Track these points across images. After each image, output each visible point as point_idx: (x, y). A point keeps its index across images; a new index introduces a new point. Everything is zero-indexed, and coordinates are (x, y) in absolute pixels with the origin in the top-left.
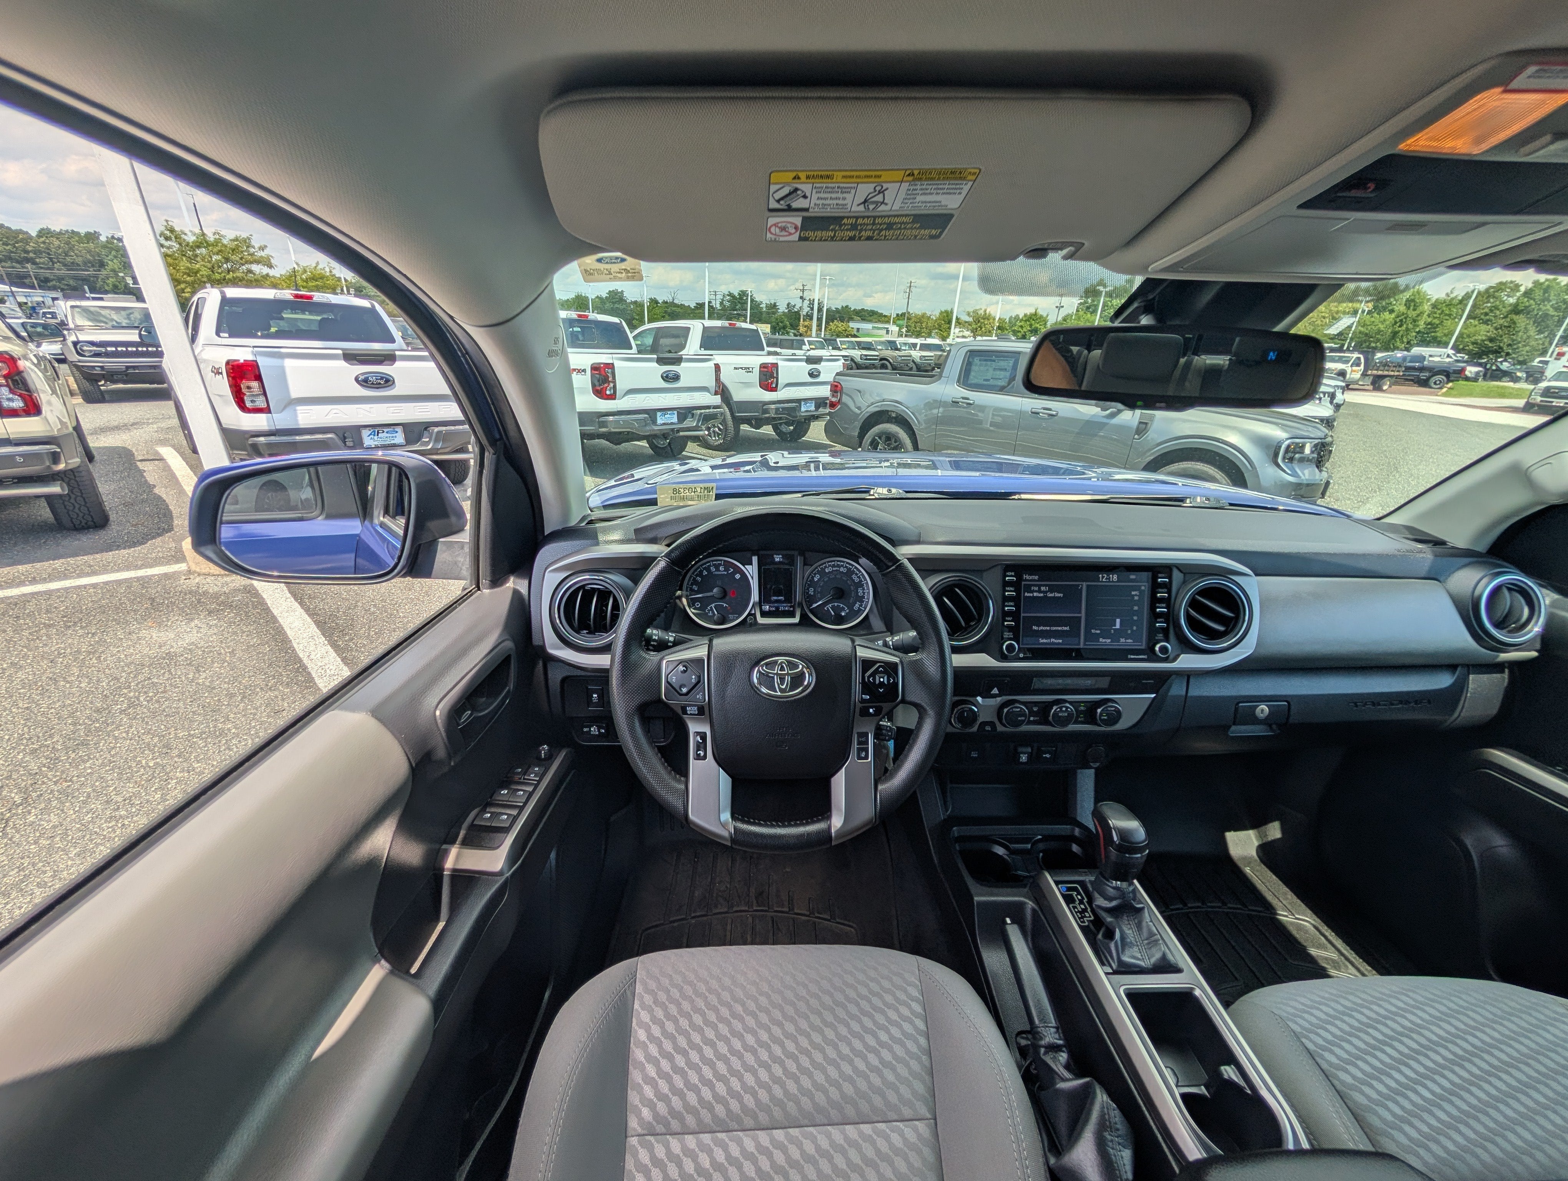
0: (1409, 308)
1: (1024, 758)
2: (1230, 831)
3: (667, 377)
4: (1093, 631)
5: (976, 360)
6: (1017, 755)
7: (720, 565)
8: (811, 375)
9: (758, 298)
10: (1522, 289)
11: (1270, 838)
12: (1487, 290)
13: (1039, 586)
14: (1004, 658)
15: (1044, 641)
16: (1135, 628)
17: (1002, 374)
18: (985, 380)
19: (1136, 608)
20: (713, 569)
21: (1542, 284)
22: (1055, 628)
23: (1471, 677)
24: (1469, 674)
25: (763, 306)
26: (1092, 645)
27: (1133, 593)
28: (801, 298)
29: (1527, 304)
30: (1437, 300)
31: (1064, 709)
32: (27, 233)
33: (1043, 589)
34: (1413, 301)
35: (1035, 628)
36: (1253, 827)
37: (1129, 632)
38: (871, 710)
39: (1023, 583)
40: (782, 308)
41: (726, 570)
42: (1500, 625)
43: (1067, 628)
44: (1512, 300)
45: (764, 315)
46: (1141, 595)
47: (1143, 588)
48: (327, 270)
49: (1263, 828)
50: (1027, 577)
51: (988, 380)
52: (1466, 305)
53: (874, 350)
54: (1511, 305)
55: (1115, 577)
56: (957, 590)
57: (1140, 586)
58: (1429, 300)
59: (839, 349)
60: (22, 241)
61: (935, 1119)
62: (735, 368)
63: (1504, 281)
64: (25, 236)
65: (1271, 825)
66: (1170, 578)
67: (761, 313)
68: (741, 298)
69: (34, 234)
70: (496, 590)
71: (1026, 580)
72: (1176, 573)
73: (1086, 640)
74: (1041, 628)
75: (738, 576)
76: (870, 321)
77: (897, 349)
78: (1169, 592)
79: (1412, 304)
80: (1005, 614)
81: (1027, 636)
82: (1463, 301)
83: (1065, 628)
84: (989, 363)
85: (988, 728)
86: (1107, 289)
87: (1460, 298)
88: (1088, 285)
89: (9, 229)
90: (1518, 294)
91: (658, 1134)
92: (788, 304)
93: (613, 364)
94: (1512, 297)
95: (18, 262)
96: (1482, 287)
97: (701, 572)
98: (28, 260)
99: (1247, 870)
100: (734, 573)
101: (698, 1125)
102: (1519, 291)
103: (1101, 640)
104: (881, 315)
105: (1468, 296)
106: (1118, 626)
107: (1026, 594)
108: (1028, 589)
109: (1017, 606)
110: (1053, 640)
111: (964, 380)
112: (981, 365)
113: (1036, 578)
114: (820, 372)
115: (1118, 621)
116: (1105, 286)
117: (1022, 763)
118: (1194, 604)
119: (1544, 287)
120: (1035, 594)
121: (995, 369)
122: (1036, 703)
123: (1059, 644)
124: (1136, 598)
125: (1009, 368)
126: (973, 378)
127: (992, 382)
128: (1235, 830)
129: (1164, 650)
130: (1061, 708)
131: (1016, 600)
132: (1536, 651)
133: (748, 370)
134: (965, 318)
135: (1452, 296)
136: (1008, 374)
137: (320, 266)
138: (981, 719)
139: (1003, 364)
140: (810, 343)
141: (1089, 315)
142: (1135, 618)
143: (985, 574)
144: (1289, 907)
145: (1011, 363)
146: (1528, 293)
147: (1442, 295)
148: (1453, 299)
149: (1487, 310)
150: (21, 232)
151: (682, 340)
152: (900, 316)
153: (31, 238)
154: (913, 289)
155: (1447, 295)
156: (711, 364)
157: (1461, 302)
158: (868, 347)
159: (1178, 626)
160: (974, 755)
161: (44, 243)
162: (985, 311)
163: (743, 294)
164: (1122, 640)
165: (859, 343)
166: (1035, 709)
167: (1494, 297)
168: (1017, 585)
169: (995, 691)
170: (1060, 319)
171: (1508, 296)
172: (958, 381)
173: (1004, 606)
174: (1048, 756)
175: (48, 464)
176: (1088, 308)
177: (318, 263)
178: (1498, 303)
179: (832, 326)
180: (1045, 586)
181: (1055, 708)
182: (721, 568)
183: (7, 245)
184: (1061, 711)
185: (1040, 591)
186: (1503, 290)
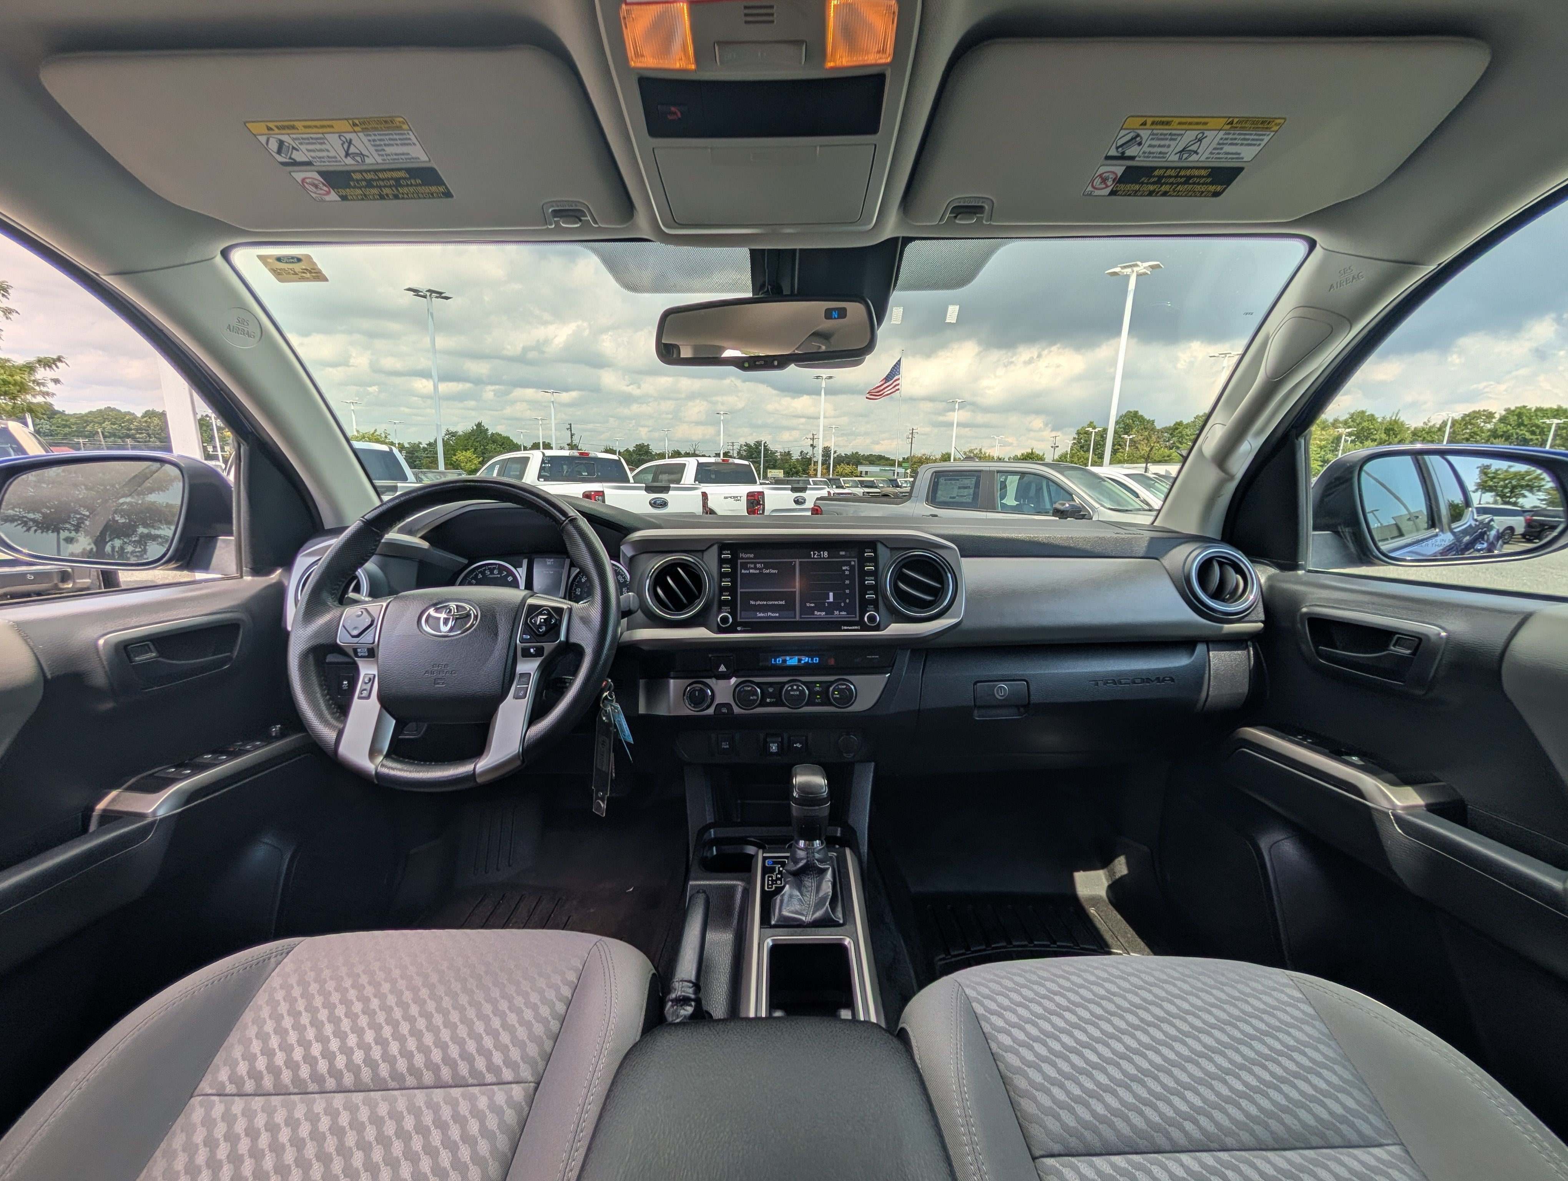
0: (1389, 435)
1: (774, 748)
2: (1078, 870)
3: (655, 503)
4: (808, 605)
5: (942, 480)
6: (766, 747)
7: (494, 568)
8: (797, 502)
9: (772, 447)
10: (1497, 416)
11: (1118, 876)
12: (1463, 419)
13: (755, 563)
14: (721, 630)
15: (762, 615)
16: (847, 601)
17: (965, 492)
18: (951, 498)
19: (847, 582)
20: (488, 572)
21: (1513, 411)
22: (771, 603)
23: (1211, 653)
24: (1208, 651)
25: (778, 454)
26: (807, 618)
27: (844, 568)
28: (812, 445)
29: (1505, 429)
30: (1415, 428)
31: (795, 687)
32: (133, 414)
33: (758, 566)
34: (1393, 430)
35: (752, 602)
36: (1103, 867)
37: (843, 605)
38: (532, 650)
39: (739, 561)
40: (796, 456)
41: (500, 573)
42: (1217, 595)
43: (783, 603)
44: (1489, 426)
45: (778, 462)
46: (852, 568)
47: (853, 563)
48: (383, 435)
49: (1111, 866)
50: (744, 555)
51: (954, 498)
52: (1444, 432)
53: (876, 487)
54: (1489, 430)
55: (826, 554)
56: (679, 569)
57: (850, 562)
58: (1408, 428)
59: (842, 487)
60: (128, 421)
61: (538, 1084)
62: (726, 498)
63: (1477, 410)
64: (131, 417)
65: (1116, 861)
66: (875, 551)
67: (776, 461)
68: (757, 448)
69: (139, 415)
70: (256, 578)
71: (742, 558)
72: (880, 548)
73: (801, 615)
74: (758, 603)
75: (510, 579)
76: (879, 465)
77: (898, 486)
78: (876, 566)
79: (1391, 432)
80: (722, 590)
81: (746, 611)
82: (1441, 429)
83: (781, 603)
84: (953, 482)
85: (724, 710)
86: (1097, 430)
87: (1438, 426)
88: (1079, 428)
89: (119, 411)
90: (1494, 420)
91: (226, 1095)
92: (802, 452)
93: (603, 492)
94: (1489, 423)
95: (120, 437)
96: (1458, 416)
97: (477, 575)
98: (128, 436)
99: (1092, 911)
100: (507, 576)
101: (274, 1086)
102: (1494, 418)
103: (816, 613)
104: (888, 459)
105: (1444, 424)
106: (831, 600)
107: (743, 571)
108: (744, 566)
109: (734, 582)
110: (770, 614)
111: (932, 498)
112: (946, 484)
113: (752, 556)
114: (805, 500)
115: (831, 594)
116: (1094, 428)
117: (772, 754)
118: (899, 576)
119: (1516, 413)
120: (751, 571)
121: (959, 488)
122: (771, 684)
123: (775, 617)
124: (847, 573)
125: (973, 486)
126: (941, 496)
127: (957, 499)
128: (1085, 870)
129: (872, 619)
130: (792, 687)
131: (733, 576)
132: (1262, 622)
133: (736, 498)
134: (958, 456)
135: (1431, 424)
136: (971, 491)
137: (377, 433)
138: (718, 701)
139: (967, 482)
140: (815, 483)
141: (1082, 453)
142: (847, 591)
143: (705, 554)
144: (1126, 945)
145: (974, 480)
146: (1503, 420)
147: (1420, 425)
148: (1431, 427)
149: (1467, 436)
150: (129, 413)
151: (679, 475)
152: (905, 460)
153: (136, 417)
154: (915, 435)
155: (1425, 423)
156: (698, 493)
157: (1440, 429)
158: (871, 485)
159: (885, 597)
160: (725, 746)
161: (146, 422)
162: (981, 450)
163: (758, 444)
164: (836, 613)
165: (861, 482)
166: (771, 690)
167: (1471, 424)
168: (732, 562)
169: (722, 668)
170: (1056, 457)
171: (1485, 422)
172: (927, 500)
173: (721, 581)
174: (799, 745)
175: (56, 582)
176: (1082, 447)
177: (376, 430)
178: (1476, 429)
179: (839, 469)
180: (761, 563)
181: (786, 687)
182: (496, 572)
183: (114, 424)
184: (792, 690)
185: (755, 568)
186: (1478, 418)
